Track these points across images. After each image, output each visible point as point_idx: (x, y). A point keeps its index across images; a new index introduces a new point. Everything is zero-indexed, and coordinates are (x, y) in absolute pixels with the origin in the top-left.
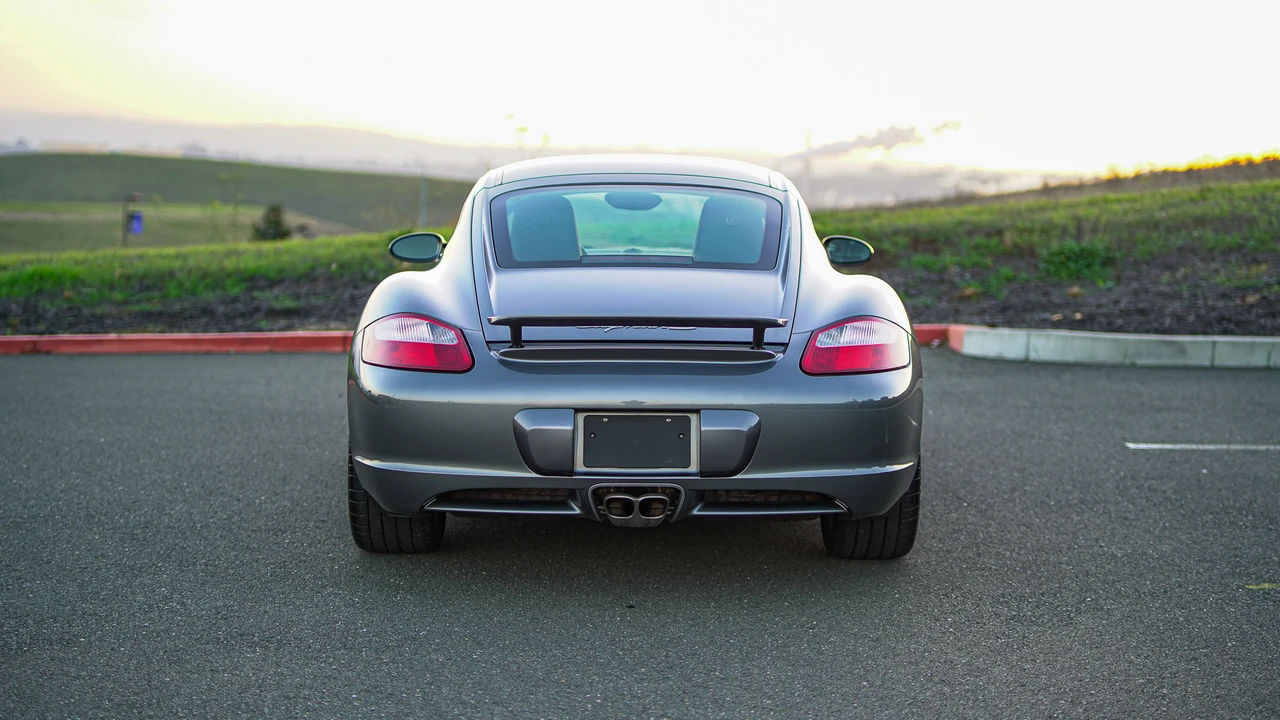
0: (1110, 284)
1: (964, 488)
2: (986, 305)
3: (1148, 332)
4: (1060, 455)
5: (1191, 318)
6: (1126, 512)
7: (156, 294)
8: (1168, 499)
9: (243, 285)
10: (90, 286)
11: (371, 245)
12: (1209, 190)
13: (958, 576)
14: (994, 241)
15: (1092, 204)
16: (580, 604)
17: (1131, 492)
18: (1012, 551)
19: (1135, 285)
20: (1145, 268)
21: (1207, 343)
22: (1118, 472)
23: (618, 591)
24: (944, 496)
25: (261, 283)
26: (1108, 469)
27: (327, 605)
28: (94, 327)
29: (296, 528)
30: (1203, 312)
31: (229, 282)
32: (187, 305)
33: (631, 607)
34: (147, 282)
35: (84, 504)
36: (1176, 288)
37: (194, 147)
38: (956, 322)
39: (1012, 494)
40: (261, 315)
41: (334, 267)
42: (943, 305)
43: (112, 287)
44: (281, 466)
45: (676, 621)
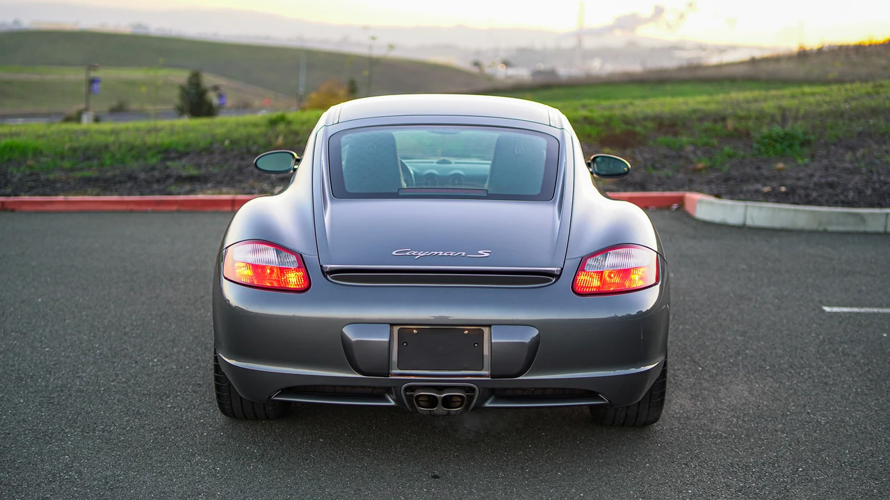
0: (807, 161)
1: (699, 352)
2: (712, 177)
3: (836, 204)
4: (772, 318)
5: (869, 192)
6: (826, 377)
7: (95, 162)
8: (857, 363)
9: (160, 156)
10: (47, 156)
11: (255, 125)
12: (882, 86)
13: (696, 444)
14: (719, 126)
15: (793, 97)
16: (395, 474)
17: (829, 356)
18: (738, 418)
19: (825, 162)
20: (833, 148)
21: (882, 214)
22: (818, 335)
23: (426, 459)
24: (683, 360)
25: (173, 155)
26: (810, 333)
27: (194, 475)
28: (48, 190)
29: (177, 391)
30: (877, 186)
31: (149, 154)
32: (118, 172)
33: (435, 477)
34: (89, 153)
35: (17, 366)
36: (856, 165)
37: (139, 26)
38: (691, 190)
39: (736, 358)
40: (172, 180)
41: (227, 143)
42: (681, 176)
43: (62, 157)
44: (173, 327)
45: (471, 493)
